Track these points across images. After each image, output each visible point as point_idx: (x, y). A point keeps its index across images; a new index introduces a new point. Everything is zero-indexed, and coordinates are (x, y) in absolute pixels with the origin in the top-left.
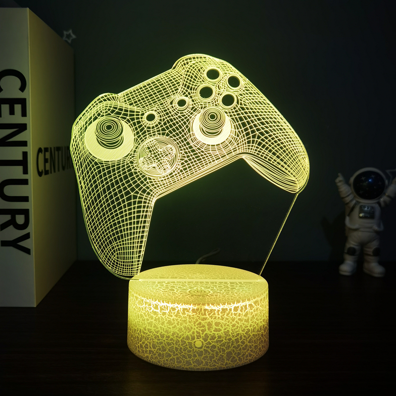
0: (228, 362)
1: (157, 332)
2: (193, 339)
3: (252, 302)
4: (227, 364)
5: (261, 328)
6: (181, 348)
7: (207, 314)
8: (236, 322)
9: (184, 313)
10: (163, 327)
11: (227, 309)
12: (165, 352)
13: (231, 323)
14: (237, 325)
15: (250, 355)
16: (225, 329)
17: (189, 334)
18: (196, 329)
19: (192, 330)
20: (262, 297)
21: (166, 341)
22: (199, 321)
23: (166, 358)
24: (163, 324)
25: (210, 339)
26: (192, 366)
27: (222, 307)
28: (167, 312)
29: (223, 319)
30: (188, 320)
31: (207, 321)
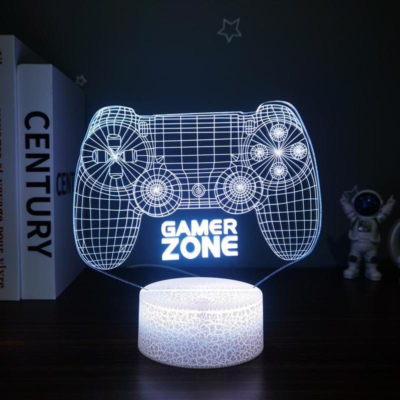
0: (228, 360)
1: (166, 335)
3: (249, 308)
4: (227, 362)
5: (256, 332)
6: (187, 349)
7: (210, 318)
8: (235, 325)
9: (190, 318)
10: (171, 330)
11: (227, 314)
12: (173, 353)
13: (231, 326)
14: (236, 328)
15: (248, 355)
16: (226, 331)
17: (194, 336)
18: (200, 331)
19: (197, 333)
20: (258, 303)
21: (174, 343)
22: (203, 324)
23: (173, 358)
24: (171, 327)
25: (213, 341)
26: (197, 364)
27: (222, 312)
28: (175, 317)
29: (223, 322)
30: (193, 323)
31: (210, 324)
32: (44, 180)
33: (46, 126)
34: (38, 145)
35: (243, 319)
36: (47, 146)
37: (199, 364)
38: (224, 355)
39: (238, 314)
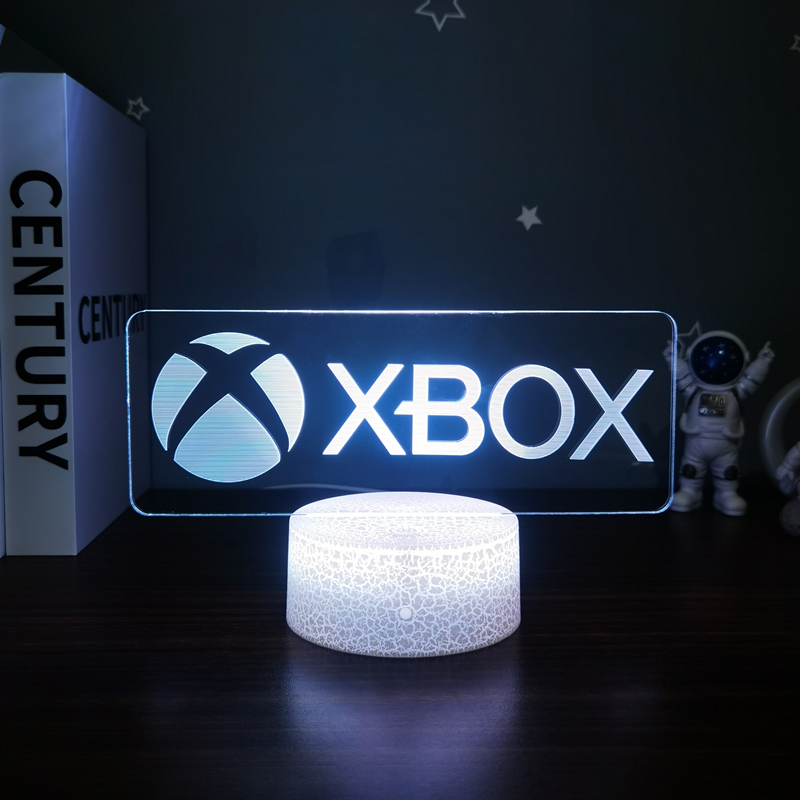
0: (454, 643)
1: (338, 596)
2: (397, 605)
3: (491, 545)
4: (451, 646)
5: (506, 591)
6: (377, 621)
7: (419, 563)
8: (466, 577)
9: (382, 563)
10: (348, 587)
11: (451, 556)
12: (351, 629)
13: (458, 579)
14: (467, 582)
15: (490, 633)
16: (448, 589)
17: (390, 597)
18: (401, 588)
19: (396, 591)
20: (508, 538)
21: (353, 610)
22: (407, 575)
23: (352, 639)
24: (348, 581)
25: (425, 606)
26: (395, 650)
27: (441, 553)
28: (354, 562)
29: (444, 572)
30: (388, 574)
31: (419, 575)
32: (52, 312)
33: (56, 201)
34: (38, 239)
35: (482, 567)
36: (58, 242)
37: (399, 649)
38: (445, 633)
39: (471, 556)
